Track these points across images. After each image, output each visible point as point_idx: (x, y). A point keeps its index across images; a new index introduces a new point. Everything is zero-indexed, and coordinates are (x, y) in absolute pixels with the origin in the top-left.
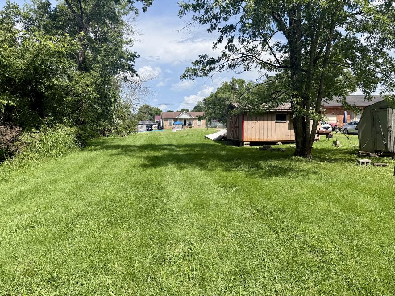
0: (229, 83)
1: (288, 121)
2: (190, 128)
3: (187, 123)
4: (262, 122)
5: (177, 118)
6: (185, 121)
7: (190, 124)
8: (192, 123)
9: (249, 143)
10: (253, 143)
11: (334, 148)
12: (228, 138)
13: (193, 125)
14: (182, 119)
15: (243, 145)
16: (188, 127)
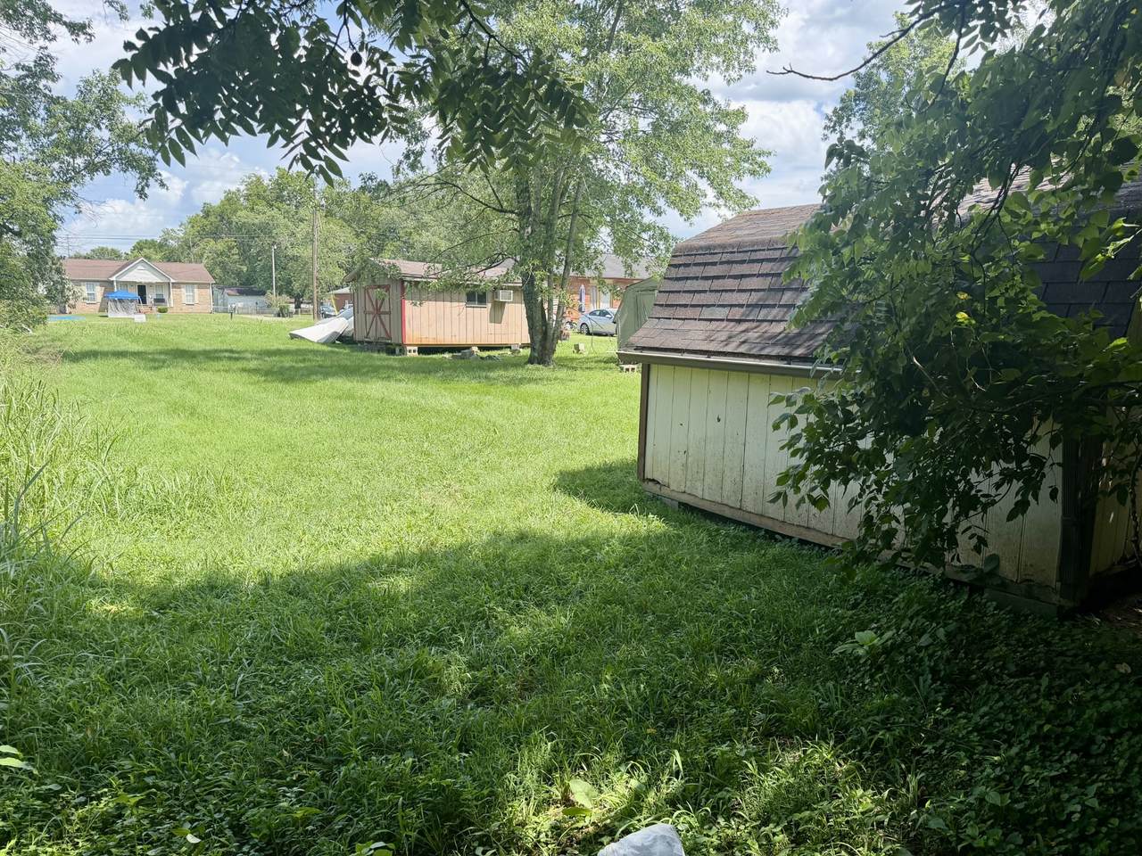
0: (266, 182)
1: (489, 305)
2: (160, 311)
3: (150, 296)
4: (440, 304)
5: (114, 278)
6: (142, 289)
7: (160, 300)
8: (166, 297)
9: (416, 348)
10: (424, 350)
11: (575, 355)
12: (357, 338)
13: (170, 303)
14: (132, 283)
15: (402, 351)
16: (155, 309)
